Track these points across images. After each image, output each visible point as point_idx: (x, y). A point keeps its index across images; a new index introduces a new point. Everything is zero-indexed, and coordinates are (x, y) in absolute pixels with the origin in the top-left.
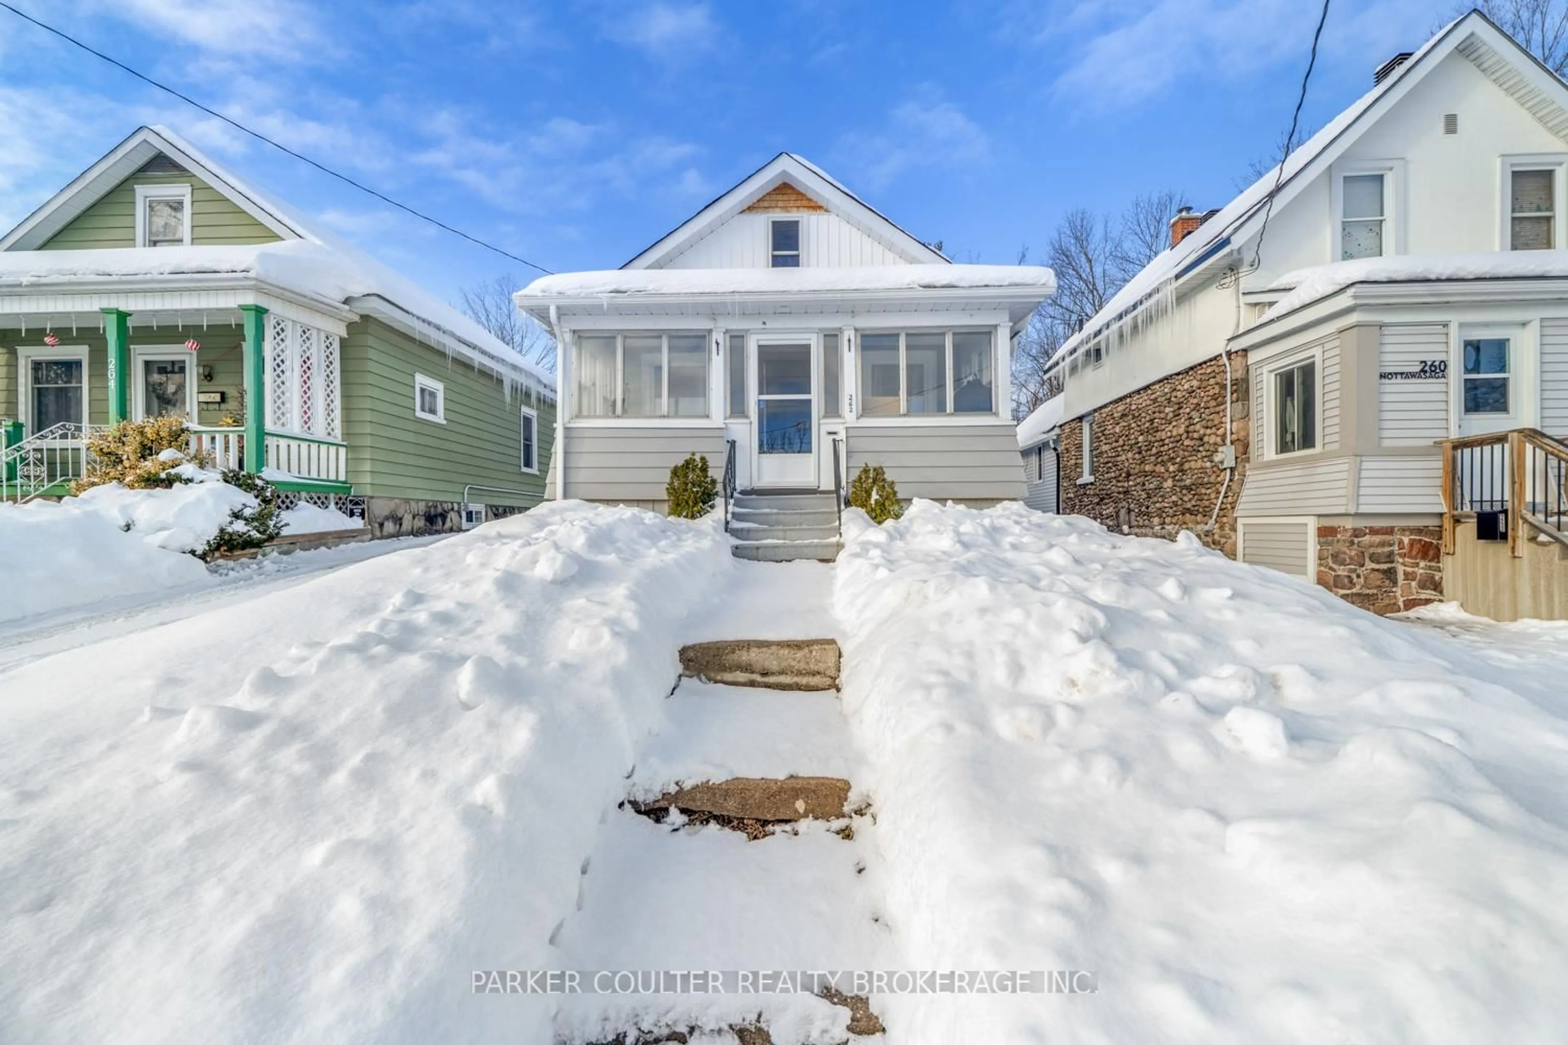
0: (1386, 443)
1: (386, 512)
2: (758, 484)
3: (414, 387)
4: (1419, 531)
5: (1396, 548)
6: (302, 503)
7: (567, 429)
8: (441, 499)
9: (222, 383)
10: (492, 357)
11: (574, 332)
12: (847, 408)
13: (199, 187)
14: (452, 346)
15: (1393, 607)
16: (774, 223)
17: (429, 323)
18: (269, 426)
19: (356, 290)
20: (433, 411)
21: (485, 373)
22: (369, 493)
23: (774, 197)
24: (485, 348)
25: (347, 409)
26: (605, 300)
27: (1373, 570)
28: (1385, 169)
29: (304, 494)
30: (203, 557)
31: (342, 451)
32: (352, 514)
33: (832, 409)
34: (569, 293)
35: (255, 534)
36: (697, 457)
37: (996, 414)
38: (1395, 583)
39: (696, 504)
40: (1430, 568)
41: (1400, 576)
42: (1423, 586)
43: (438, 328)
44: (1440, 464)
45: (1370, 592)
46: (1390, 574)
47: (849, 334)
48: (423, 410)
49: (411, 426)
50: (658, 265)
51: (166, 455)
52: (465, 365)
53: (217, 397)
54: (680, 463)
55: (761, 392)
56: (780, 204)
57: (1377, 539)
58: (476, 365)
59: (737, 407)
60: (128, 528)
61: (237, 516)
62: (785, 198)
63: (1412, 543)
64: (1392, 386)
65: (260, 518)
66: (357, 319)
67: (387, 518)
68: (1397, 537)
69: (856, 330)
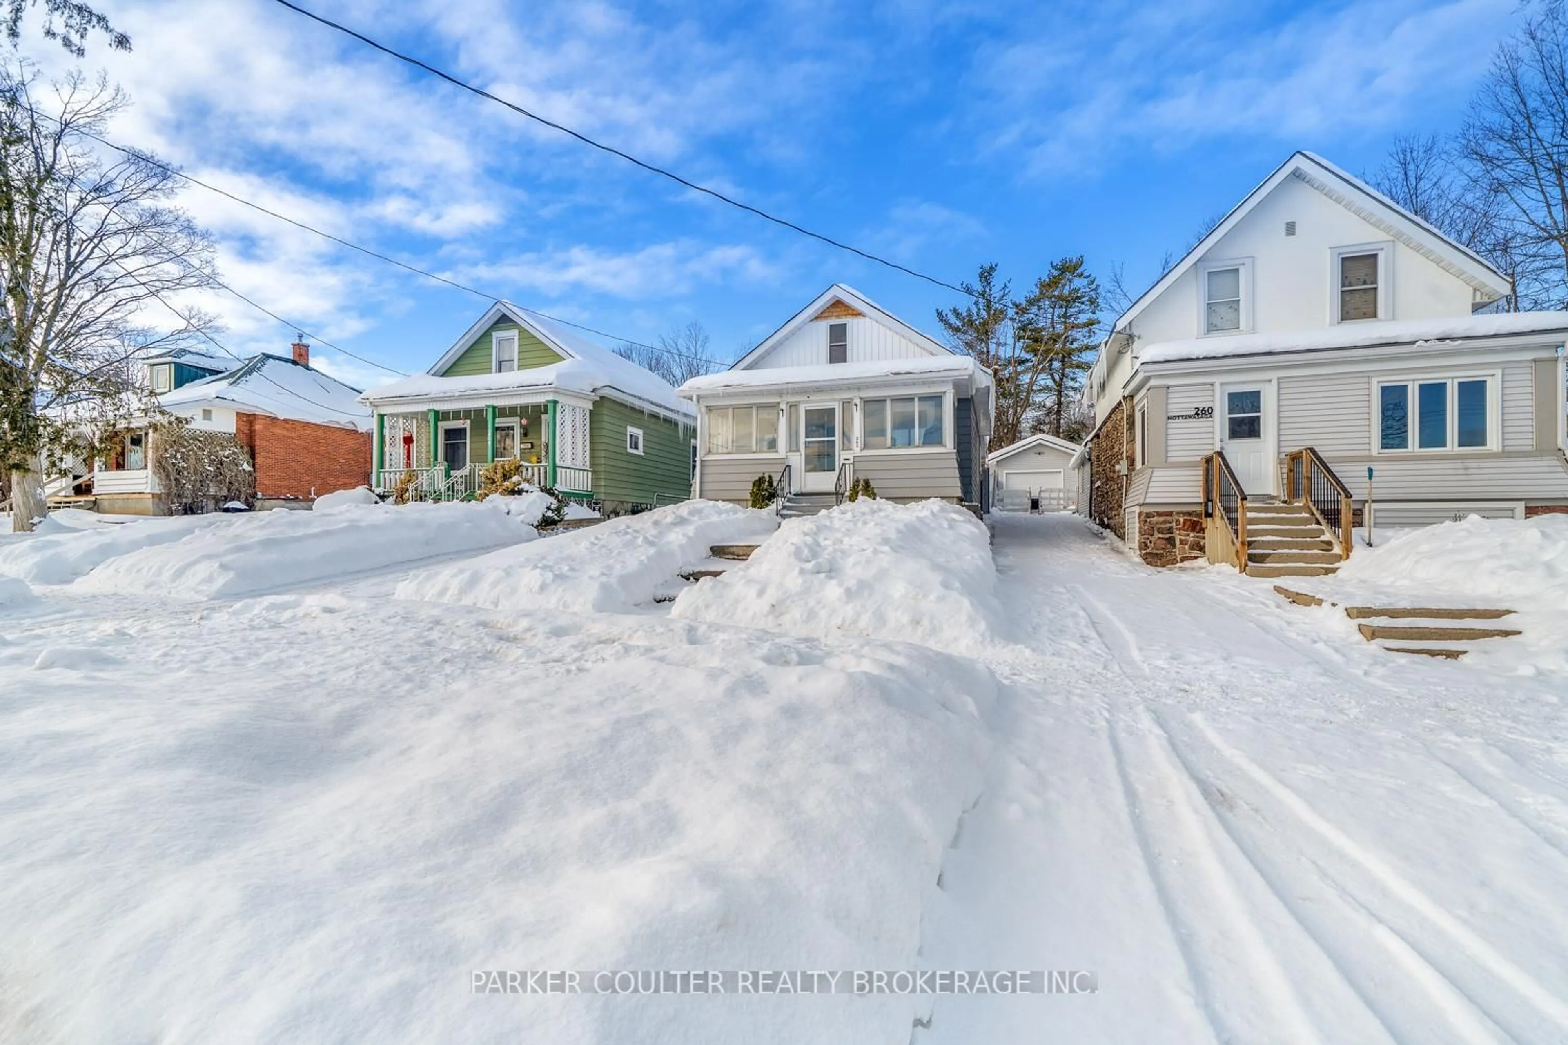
0: (1170, 460)
1: (611, 509)
2: (804, 490)
3: (626, 435)
4: (1189, 514)
5: (1174, 524)
6: (572, 503)
7: (702, 461)
8: (640, 502)
9: (532, 438)
10: (671, 410)
11: (707, 407)
12: (855, 445)
13: (522, 331)
14: (648, 408)
15: (1174, 561)
16: (831, 326)
17: (635, 396)
18: (558, 463)
19: (598, 385)
20: (636, 448)
21: (667, 420)
22: (603, 498)
23: (832, 310)
24: (667, 406)
25: (592, 450)
26: (720, 390)
27: (1159, 538)
28: (1240, 264)
29: (572, 498)
30: (536, 527)
31: (590, 474)
32: (594, 510)
33: (846, 447)
34: (703, 387)
35: (556, 518)
36: (766, 476)
37: (945, 446)
38: (1174, 546)
39: (763, 501)
40: (1197, 537)
41: (1178, 542)
42: (1192, 548)
43: (640, 398)
44: (1201, 473)
45: (1159, 552)
46: (1171, 541)
47: (857, 401)
48: (631, 447)
49: (625, 458)
50: (749, 367)
51: (515, 479)
52: (654, 416)
53: (529, 446)
54: (757, 478)
55: (807, 437)
56: (835, 314)
57: (1161, 519)
58: (662, 416)
59: (793, 447)
60: (508, 513)
61: (548, 508)
62: (838, 310)
63: (1185, 521)
64: (1172, 424)
65: (558, 510)
66: (598, 399)
67: (611, 512)
68: (1175, 517)
69: (861, 398)
